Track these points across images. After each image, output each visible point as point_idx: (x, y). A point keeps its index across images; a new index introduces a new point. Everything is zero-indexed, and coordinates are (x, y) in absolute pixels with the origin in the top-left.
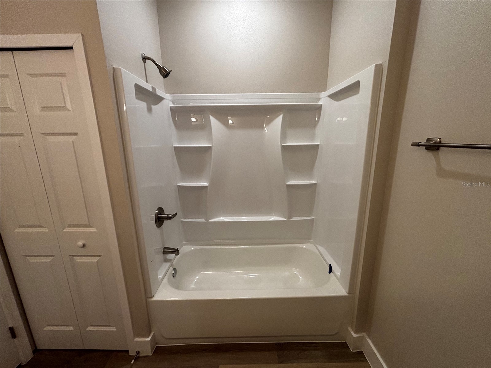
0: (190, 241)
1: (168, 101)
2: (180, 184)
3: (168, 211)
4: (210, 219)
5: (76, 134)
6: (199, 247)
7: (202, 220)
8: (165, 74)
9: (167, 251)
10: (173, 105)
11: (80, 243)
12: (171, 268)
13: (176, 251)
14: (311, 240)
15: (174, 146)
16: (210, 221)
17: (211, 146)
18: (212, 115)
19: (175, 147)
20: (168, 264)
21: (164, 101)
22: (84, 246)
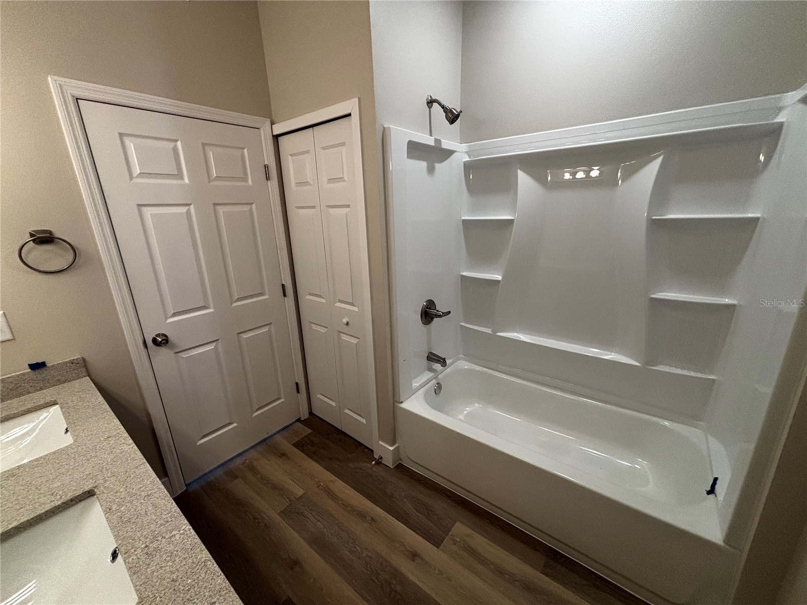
0: (470, 357)
1: (462, 153)
2: (465, 274)
3: (441, 307)
4: (499, 332)
5: (348, 206)
6: (478, 368)
7: (489, 331)
8: (452, 117)
9: (433, 358)
10: (468, 159)
11: (345, 321)
12: (434, 382)
13: (443, 361)
14: (700, 421)
15: (463, 218)
16: (498, 334)
17: (513, 218)
18: (521, 169)
19: (464, 221)
20: (431, 375)
21: (455, 155)
22: (347, 324)
